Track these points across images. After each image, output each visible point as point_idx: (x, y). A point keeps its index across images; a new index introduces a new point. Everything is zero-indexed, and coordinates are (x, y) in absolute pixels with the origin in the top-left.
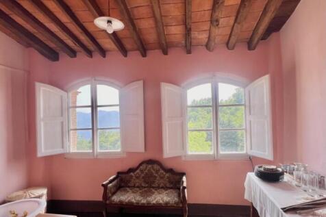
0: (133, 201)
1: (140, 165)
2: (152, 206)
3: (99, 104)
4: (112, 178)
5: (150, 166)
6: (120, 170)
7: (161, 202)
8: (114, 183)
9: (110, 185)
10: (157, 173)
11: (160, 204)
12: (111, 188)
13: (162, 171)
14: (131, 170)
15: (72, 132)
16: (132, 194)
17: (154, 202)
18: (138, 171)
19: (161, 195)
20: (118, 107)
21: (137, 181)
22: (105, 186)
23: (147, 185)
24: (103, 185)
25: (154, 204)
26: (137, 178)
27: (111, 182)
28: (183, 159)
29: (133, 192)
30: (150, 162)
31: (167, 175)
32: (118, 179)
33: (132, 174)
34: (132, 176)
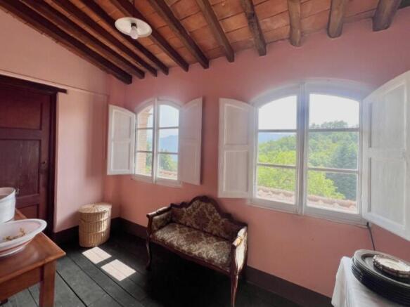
0: (175, 243)
1: (194, 200)
2: (192, 258)
3: (161, 126)
4: (160, 209)
5: (203, 204)
6: (174, 202)
7: (204, 256)
8: (162, 215)
9: (157, 217)
10: (210, 215)
11: (203, 258)
12: (157, 221)
13: (217, 214)
14: (184, 205)
15: (138, 154)
16: (178, 235)
17: (196, 253)
18: (190, 207)
19: (208, 247)
20: (177, 130)
21: (188, 219)
22: (151, 218)
23: (198, 227)
24: (148, 216)
25: (195, 255)
26: (189, 215)
27: (158, 214)
28: (248, 203)
29: (181, 233)
30: (204, 199)
31: (223, 221)
32: (170, 212)
33: (184, 209)
34: (183, 212)
